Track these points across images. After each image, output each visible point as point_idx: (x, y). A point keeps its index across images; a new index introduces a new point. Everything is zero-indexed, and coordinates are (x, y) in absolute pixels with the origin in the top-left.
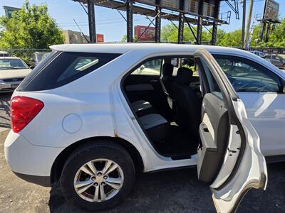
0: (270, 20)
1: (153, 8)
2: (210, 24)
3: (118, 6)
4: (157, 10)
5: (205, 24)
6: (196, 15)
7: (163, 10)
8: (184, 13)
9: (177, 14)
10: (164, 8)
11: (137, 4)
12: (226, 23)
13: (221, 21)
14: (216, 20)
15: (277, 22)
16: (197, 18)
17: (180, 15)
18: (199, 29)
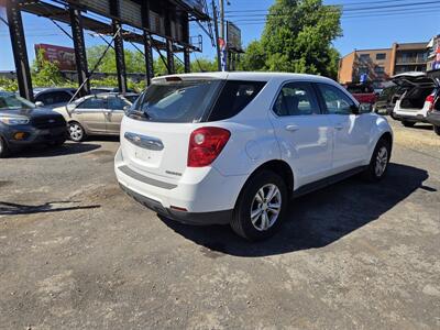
0: (235, 49)
1: (108, 21)
2: (180, 50)
3: (50, 13)
4: (114, 26)
5: (176, 50)
6: (163, 37)
7: (124, 27)
8: (150, 33)
9: (141, 33)
10: (126, 23)
12: (198, 50)
15: (241, 51)
16: (165, 41)
17: (145, 35)
18: (170, 56)
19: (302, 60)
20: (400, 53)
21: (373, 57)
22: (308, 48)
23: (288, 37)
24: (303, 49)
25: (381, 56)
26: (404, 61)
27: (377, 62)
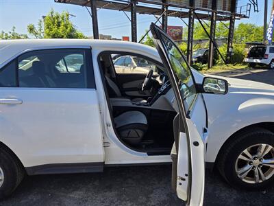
1: (160, 7)
2: (226, 19)
3: (123, 8)
4: (163, 9)
6: (209, 11)
7: (170, 8)
8: (194, 10)
9: (187, 10)
10: (170, 5)
11: (140, 4)
12: (245, 17)
13: (240, 15)
14: (233, 14)
16: (210, 13)
17: (190, 12)
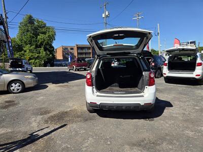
19: (42, 48)
20: (78, 48)
21: (69, 49)
22: (44, 44)
23: (33, 38)
24: (42, 44)
25: (72, 49)
26: (80, 51)
27: (71, 51)
